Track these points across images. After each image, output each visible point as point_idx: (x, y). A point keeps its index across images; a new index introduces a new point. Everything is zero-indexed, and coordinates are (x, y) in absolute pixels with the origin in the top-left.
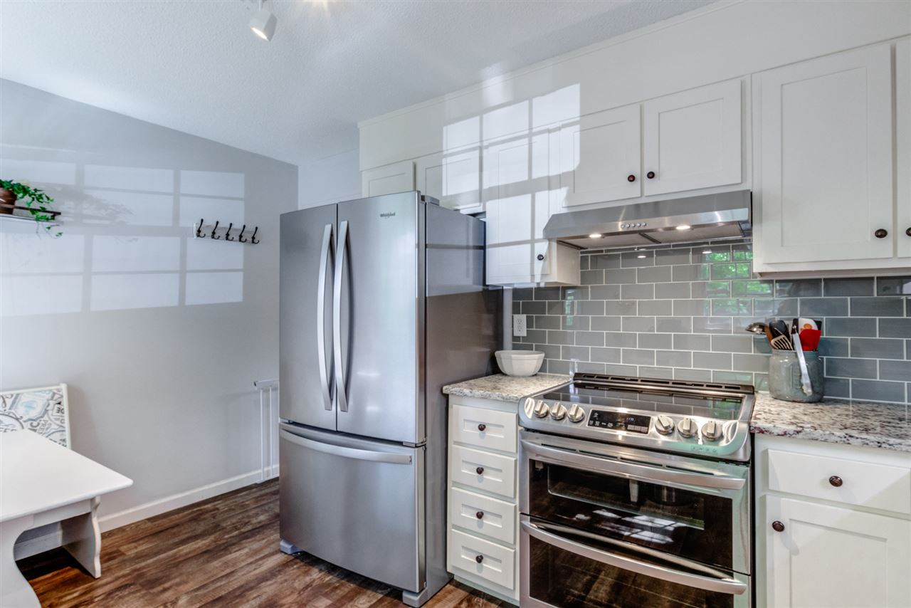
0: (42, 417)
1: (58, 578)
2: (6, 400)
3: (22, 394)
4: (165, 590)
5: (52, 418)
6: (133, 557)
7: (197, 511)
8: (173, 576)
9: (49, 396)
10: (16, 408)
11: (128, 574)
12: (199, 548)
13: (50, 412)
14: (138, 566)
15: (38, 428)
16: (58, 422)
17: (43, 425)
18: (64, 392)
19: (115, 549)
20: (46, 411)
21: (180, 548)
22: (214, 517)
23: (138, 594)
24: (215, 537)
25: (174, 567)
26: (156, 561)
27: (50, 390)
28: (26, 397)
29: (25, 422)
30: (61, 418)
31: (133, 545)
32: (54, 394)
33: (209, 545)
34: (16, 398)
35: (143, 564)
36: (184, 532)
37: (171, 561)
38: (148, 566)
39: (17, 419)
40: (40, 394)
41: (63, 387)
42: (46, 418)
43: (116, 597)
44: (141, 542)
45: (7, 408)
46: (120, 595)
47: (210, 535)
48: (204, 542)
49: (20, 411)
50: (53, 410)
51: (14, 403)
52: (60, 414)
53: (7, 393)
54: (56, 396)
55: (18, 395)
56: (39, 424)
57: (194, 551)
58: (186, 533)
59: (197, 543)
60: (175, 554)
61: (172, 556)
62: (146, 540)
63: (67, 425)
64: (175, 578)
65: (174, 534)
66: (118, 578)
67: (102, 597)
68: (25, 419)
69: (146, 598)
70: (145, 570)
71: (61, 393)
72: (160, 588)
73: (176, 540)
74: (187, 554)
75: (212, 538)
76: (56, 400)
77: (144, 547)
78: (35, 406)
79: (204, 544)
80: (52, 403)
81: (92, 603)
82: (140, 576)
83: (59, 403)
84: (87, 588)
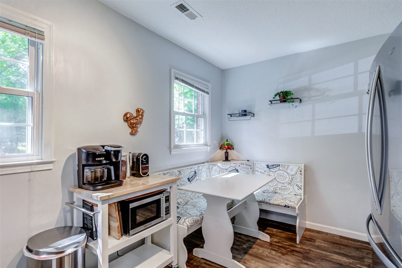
0: (295, 175)
1: (291, 236)
2: (285, 166)
3: (290, 165)
4: (307, 264)
5: (298, 176)
6: (316, 246)
7: (365, 246)
8: (316, 262)
9: (298, 168)
10: (288, 170)
11: (306, 250)
12: (341, 260)
13: (298, 174)
14: (312, 249)
15: (293, 179)
16: (300, 178)
17: (295, 178)
18: (303, 168)
19: (315, 239)
20: (296, 173)
21: (334, 255)
22: (367, 254)
23: (298, 258)
24: (353, 262)
25: (321, 259)
26: (319, 252)
27: (299, 166)
28: (291, 167)
29: (290, 175)
30: (301, 177)
31: (323, 242)
32: (300, 167)
33: (345, 263)
34: (288, 166)
35: (314, 250)
36: (345, 250)
37: (324, 256)
38: (315, 252)
39: (288, 174)
40: (295, 166)
41: (303, 165)
42: (296, 176)
43: (293, 253)
44: (326, 242)
45: (285, 169)
46: (295, 254)
47: (353, 259)
48: (346, 260)
49: (289, 171)
50: (299, 173)
51: (287, 168)
52: (301, 175)
53: (286, 164)
54: (300, 168)
55: (289, 165)
56: (294, 177)
57: (337, 260)
58: (345, 251)
59: (342, 258)
60: (328, 255)
61: (327, 255)
62: (328, 243)
63: (303, 180)
64: (315, 263)
65: (341, 248)
66: (302, 248)
67: (290, 250)
68: (290, 174)
69: (298, 261)
70: (312, 252)
71: (302, 167)
72: (306, 262)
73: (337, 251)
74: (333, 259)
75: (351, 261)
76: (300, 170)
77: (323, 244)
78: (293, 170)
79: (344, 261)
80: (299, 170)
81: (286, 249)
82: (308, 253)
83: (301, 171)
84: (292, 244)
